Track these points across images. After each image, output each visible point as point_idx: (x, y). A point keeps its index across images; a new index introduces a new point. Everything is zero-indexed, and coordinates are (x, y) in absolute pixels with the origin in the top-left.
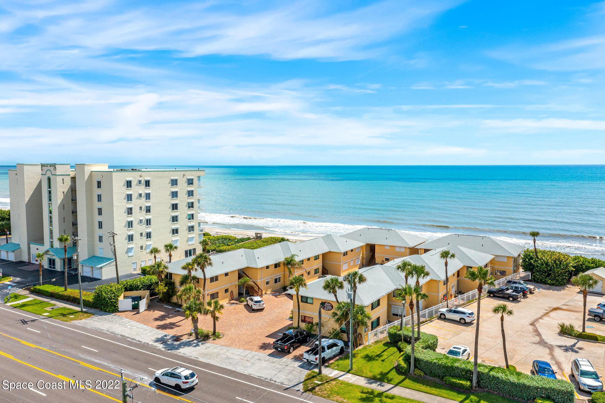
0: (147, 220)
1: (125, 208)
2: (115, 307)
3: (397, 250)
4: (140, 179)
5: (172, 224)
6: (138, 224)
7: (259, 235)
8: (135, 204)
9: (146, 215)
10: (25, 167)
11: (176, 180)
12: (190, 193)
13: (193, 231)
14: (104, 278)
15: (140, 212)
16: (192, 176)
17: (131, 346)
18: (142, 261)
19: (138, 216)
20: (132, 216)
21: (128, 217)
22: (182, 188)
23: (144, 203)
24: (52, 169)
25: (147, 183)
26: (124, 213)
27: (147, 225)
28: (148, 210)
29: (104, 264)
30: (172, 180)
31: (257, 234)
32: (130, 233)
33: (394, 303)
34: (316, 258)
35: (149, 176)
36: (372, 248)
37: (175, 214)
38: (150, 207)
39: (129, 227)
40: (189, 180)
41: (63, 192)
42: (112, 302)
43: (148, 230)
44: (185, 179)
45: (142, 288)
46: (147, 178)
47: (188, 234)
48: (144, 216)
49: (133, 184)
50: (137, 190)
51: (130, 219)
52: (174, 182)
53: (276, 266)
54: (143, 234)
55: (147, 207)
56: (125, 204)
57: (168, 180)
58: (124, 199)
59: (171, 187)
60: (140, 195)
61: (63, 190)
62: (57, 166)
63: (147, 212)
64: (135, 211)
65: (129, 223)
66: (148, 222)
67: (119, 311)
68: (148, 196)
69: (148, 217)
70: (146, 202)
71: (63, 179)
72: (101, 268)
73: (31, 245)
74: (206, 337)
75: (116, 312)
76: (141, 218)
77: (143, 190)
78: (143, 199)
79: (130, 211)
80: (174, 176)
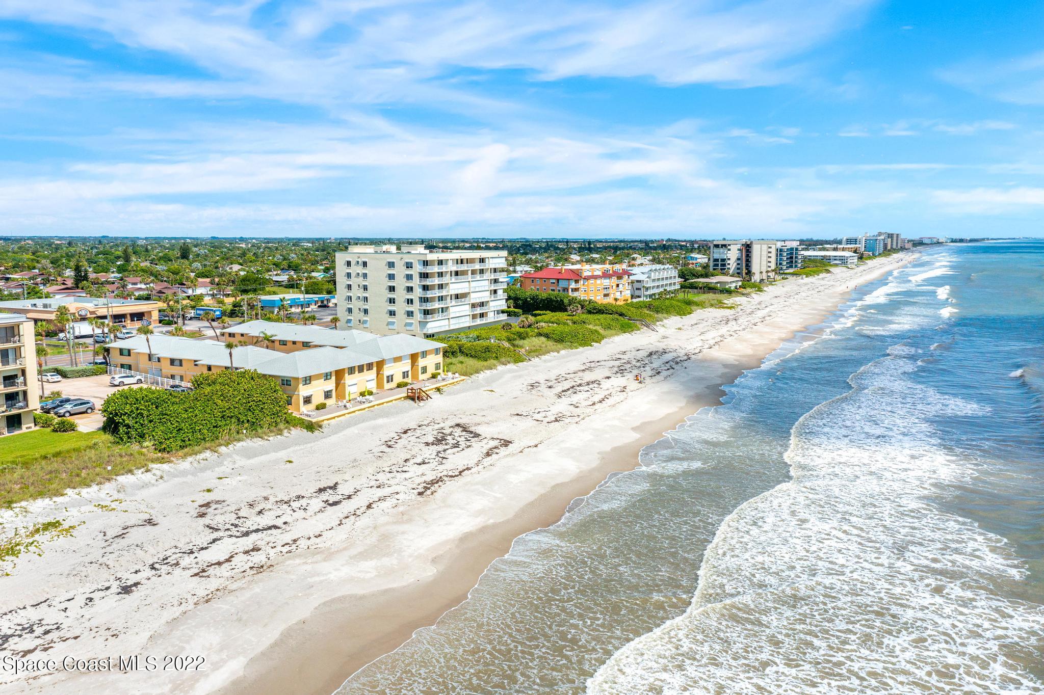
0: (364, 298)
1: (346, 285)
4: (358, 260)
5: (389, 305)
6: (356, 300)
8: (354, 281)
11: (393, 263)
12: (410, 277)
13: (412, 316)
15: (358, 289)
16: (410, 260)
19: (356, 292)
20: (351, 292)
21: (348, 292)
22: (400, 271)
23: (361, 281)
25: (365, 264)
26: (345, 288)
27: (365, 302)
28: (365, 288)
30: (389, 263)
32: (350, 306)
35: (366, 258)
37: (392, 296)
38: (366, 286)
39: (349, 301)
40: (407, 263)
43: (366, 307)
44: (403, 262)
46: (364, 260)
47: (407, 318)
48: (362, 294)
49: (352, 264)
50: (355, 269)
52: (391, 265)
54: (361, 310)
55: (364, 286)
56: (346, 280)
57: (385, 262)
58: (345, 276)
59: (388, 270)
60: (358, 274)
63: (364, 290)
64: (355, 287)
65: (349, 297)
66: (366, 299)
68: (365, 276)
69: (365, 295)
70: (363, 280)
76: (359, 295)
77: (361, 270)
78: (361, 278)
79: (349, 287)
80: (391, 259)
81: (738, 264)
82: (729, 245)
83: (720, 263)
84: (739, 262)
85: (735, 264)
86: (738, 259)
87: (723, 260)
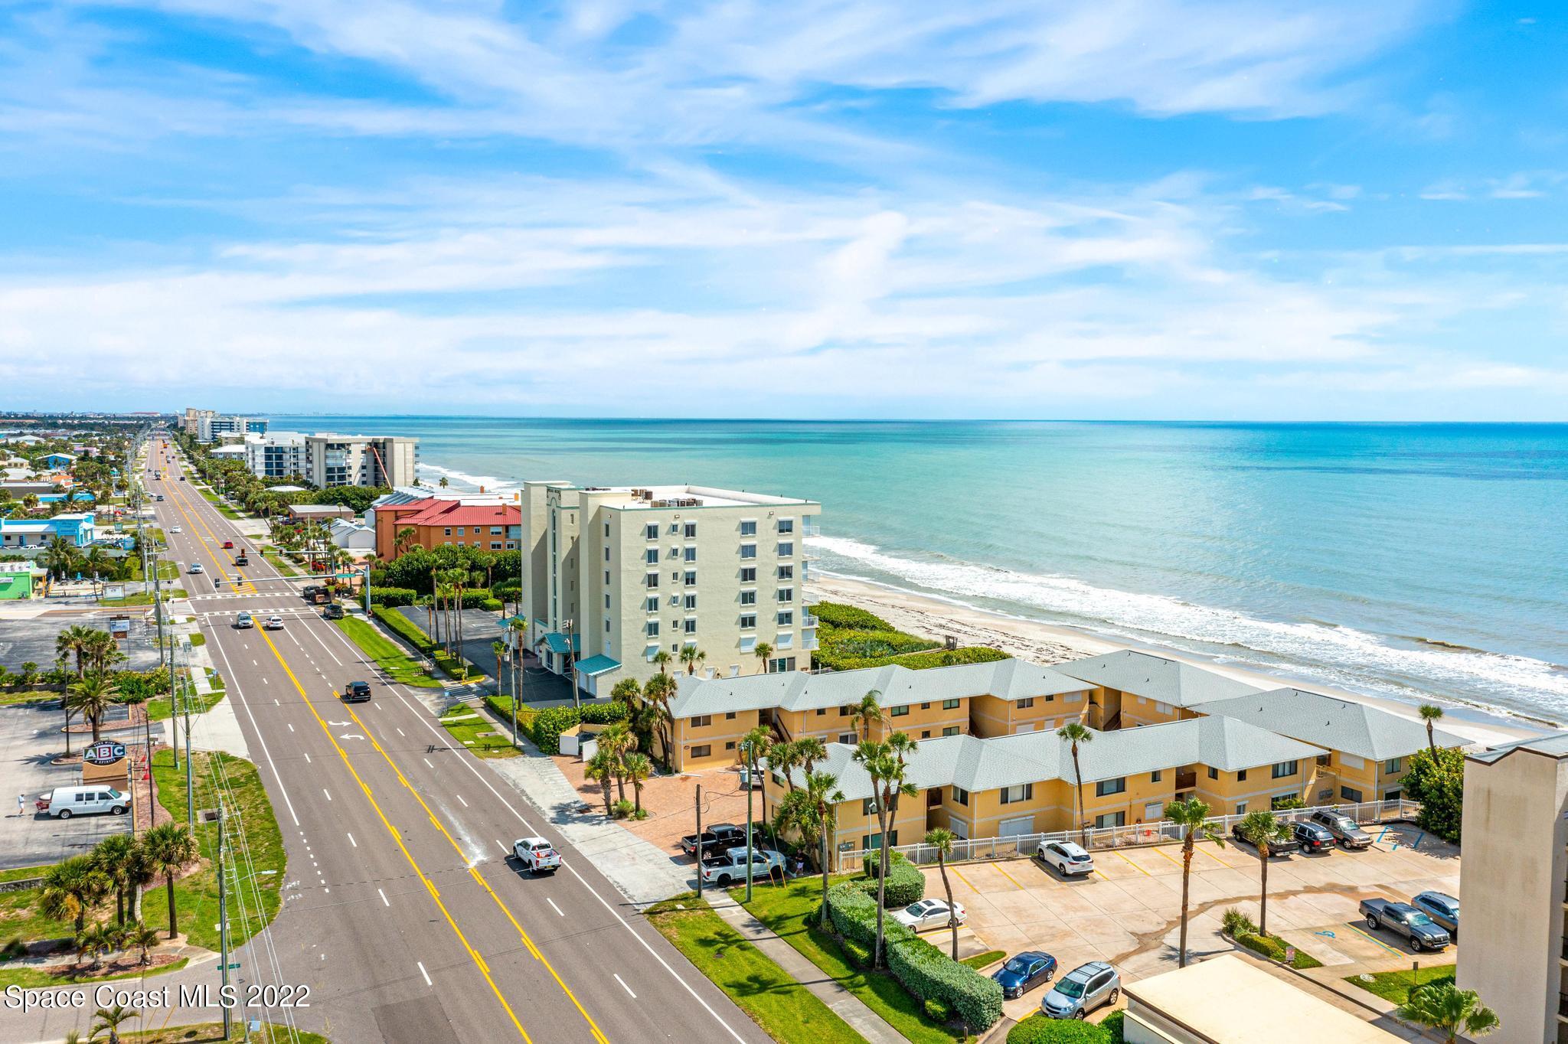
0: (688, 598)
1: (644, 575)
2: (554, 746)
3: (1160, 709)
4: (675, 523)
5: (741, 607)
6: (668, 604)
7: (951, 640)
8: (663, 568)
9: (685, 588)
10: (532, 488)
11: (753, 524)
12: (785, 550)
13: (790, 622)
14: (599, 696)
15: (673, 583)
16: (791, 514)
17: (514, 808)
18: (674, 673)
19: (670, 589)
20: (656, 590)
21: (648, 590)
22: (766, 539)
23: (683, 567)
24: (556, 495)
25: (690, 530)
26: (642, 583)
27: (688, 606)
28: (690, 579)
29: (601, 672)
30: (744, 524)
31: (950, 637)
32: (652, 620)
33: (954, 813)
34: (951, 705)
35: (693, 517)
36: (1114, 696)
37: (748, 588)
38: (694, 573)
39: (650, 609)
40: (781, 523)
41: (572, 538)
42: (548, 737)
43: (689, 617)
44: (773, 522)
45: (609, 720)
46: (689, 521)
47: (778, 627)
48: (681, 591)
49: (661, 531)
50: (668, 542)
51: (652, 595)
52: (749, 528)
53: (844, 711)
54: (679, 624)
55: (687, 574)
56: (644, 567)
57: (735, 524)
58: (642, 559)
59: (741, 537)
60: (675, 552)
61: (571, 534)
62: (562, 493)
63: (687, 583)
64: (665, 580)
65: (650, 601)
66: (691, 601)
67: (558, 753)
68: (690, 554)
69: (690, 592)
70: (686, 564)
71: (572, 515)
72: (595, 677)
73: (536, 624)
74: (622, 814)
75: (555, 754)
76: (675, 594)
77: (680, 542)
78: (681, 560)
79: (653, 581)
80: (750, 516)
81: (364, 475)
82: (349, 445)
83: (336, 475)
84: (364, 471)
85: (359, 475)
86: (364, 467)
87: (341, 469)
